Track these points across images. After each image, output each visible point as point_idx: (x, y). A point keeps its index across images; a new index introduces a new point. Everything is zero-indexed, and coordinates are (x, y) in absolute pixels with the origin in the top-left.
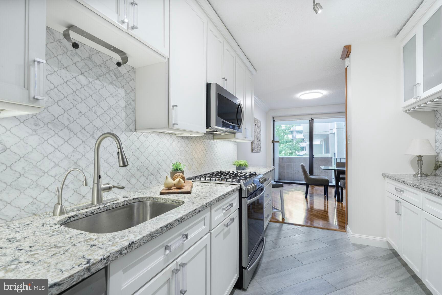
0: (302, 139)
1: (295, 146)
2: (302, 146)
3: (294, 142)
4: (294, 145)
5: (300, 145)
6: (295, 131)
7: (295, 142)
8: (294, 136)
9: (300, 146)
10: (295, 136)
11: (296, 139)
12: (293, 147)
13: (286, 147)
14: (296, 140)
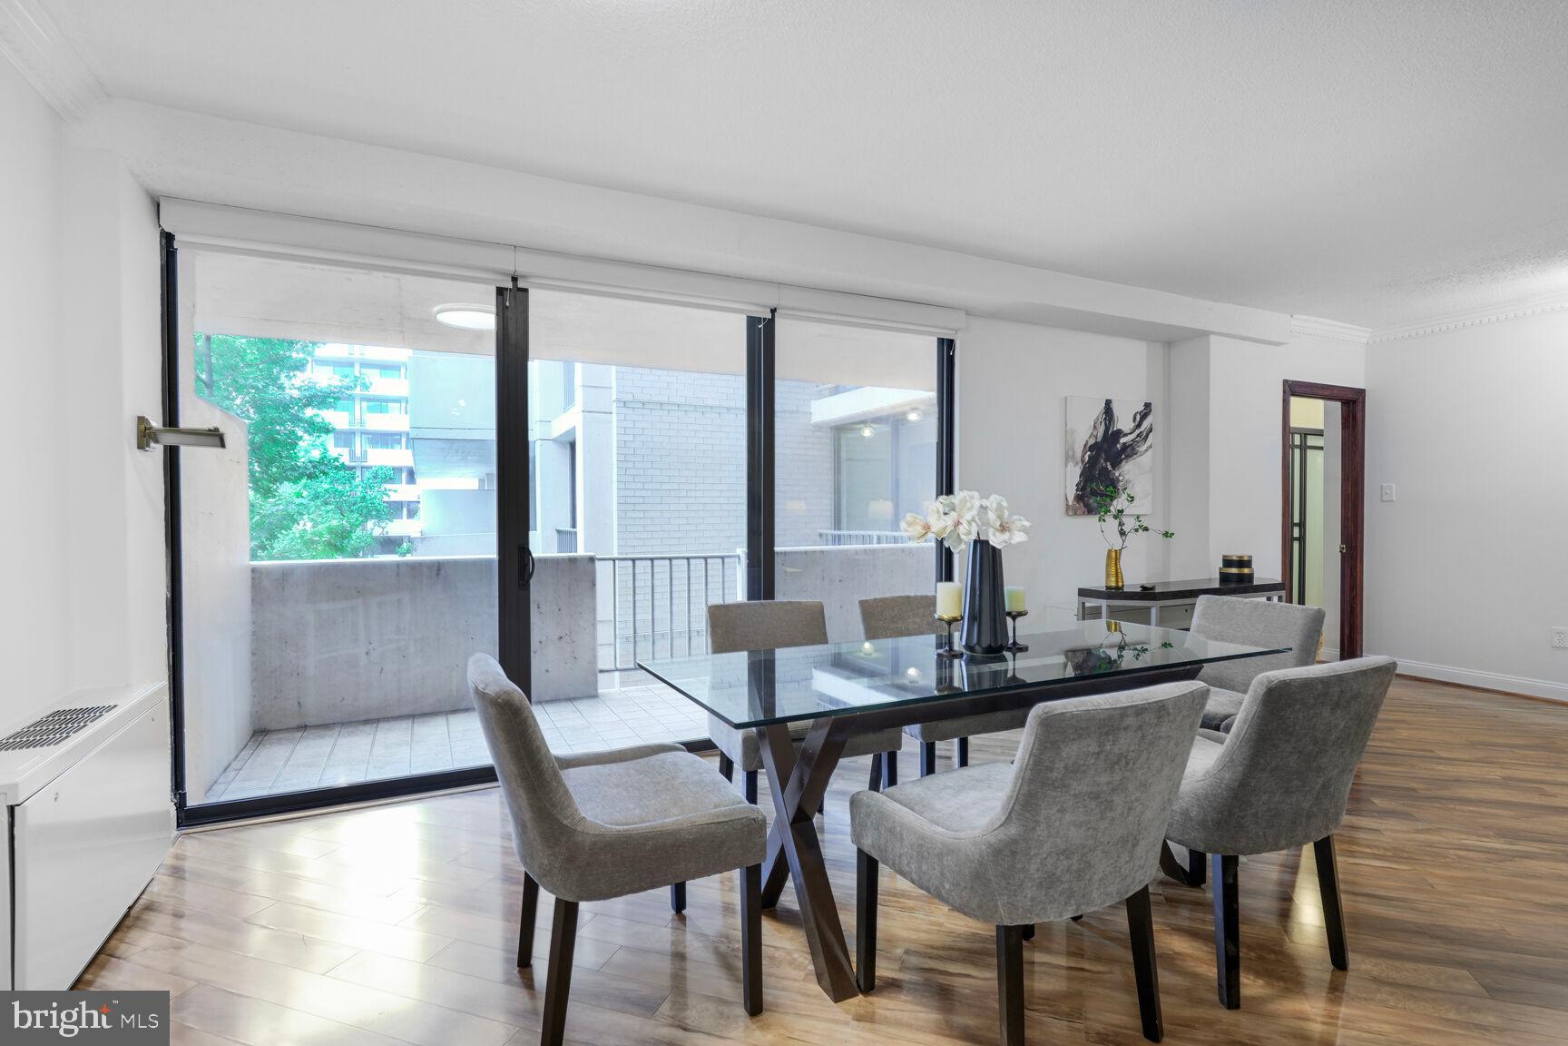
0: (394, 469)
1: (364, 498)
2: (394, 497)
3: (358, 480)
4: (359, 494)
5: (385, 493)
6: (363, 433)
7: (362, 481)
8: (358, 453)
9: (386, 499)
10: (364, 455)
11: (369, 468)
12: (354, 504)
13: (318, 502)
14: (367, 474)
